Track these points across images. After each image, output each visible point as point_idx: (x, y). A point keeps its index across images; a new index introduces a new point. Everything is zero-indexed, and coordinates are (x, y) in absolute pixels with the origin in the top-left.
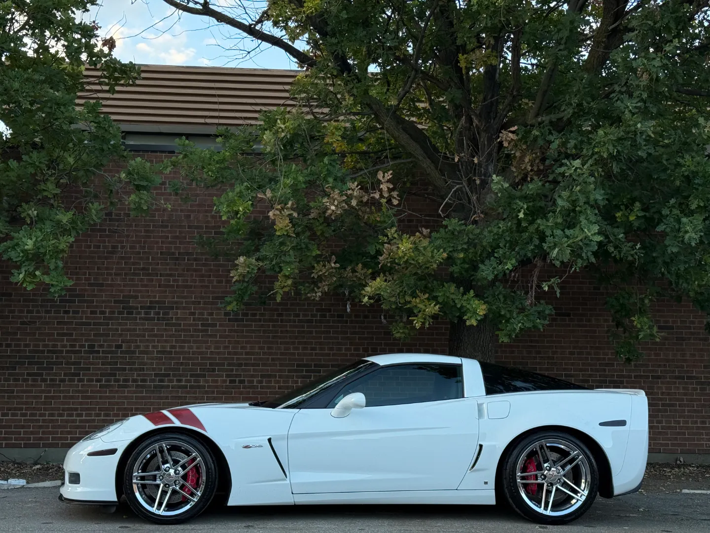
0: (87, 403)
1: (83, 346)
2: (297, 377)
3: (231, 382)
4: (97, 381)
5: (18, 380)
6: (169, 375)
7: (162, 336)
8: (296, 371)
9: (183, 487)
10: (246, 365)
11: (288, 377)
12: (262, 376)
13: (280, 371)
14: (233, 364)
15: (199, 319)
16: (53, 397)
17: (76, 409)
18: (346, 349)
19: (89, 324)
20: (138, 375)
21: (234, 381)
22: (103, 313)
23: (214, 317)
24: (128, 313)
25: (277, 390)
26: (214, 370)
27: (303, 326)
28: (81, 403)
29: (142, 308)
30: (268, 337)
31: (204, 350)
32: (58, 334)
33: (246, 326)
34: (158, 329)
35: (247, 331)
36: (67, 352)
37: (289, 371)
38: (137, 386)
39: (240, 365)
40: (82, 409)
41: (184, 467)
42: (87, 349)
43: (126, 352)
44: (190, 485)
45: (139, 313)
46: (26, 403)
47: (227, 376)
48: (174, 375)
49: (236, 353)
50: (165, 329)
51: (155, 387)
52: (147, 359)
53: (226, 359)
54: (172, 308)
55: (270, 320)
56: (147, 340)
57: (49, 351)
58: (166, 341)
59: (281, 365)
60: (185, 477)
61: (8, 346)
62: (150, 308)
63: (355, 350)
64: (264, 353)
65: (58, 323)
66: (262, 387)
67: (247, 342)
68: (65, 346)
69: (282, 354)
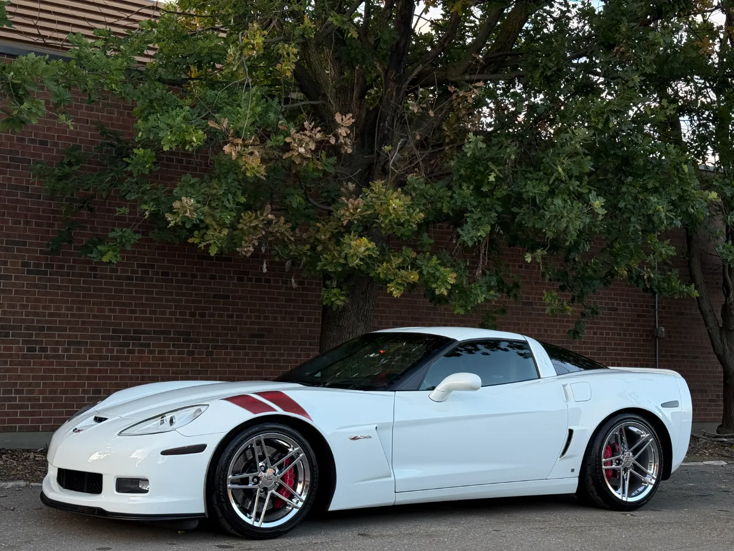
2: (114, 345)
3: (29, 349)
8: (111, 338)
10: (49, 329)
11: (101, 344)
12: (70, 343)
13: (93, 337)
14: (33, 328)
18: (172, 313)
21: (34, 350)
23: (9, 267)
25: (88, 360)
26: (7, 335)
27: (121, 284)
30: (78, 296)
33: (50, 280)
35: (52, 287)
37: (103, 337)
39: (42, 329)
47: (24, 342)
49: (37, 314)
53: (23, 321)
55: (81, 275)
59: (93, 330)
63: (181, 314)
64: (73, 315)
66: (69, 357)
67: (51, 301)
69: (95, 317)
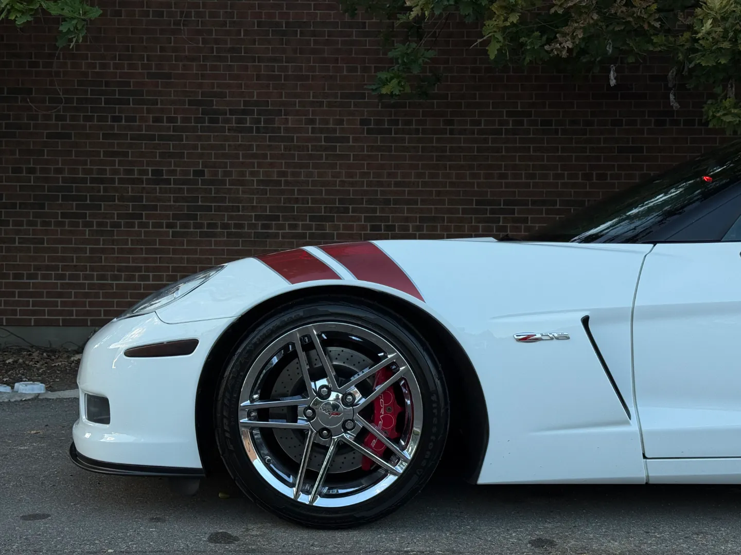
0: (155, 260)
1: (145, 172)
3: (373, 228)
4: (169, 226)
5: (49, 224)
6: (277, 218)
7: (265, 156)
8: (475, 211)
9: (363, 436)
10: (396, 202)
12: (422, 220)
13: (451, 211)
14: (376, 201)
15: (321, 131)
16: (103, 251)
17: (138, 269)
18: (557, 176)
19: (152, 138)
20: (231, 218)
22: (171, 120)
23: (345, 126)
24: (212, 121)
26: (346, 210)
27: (486, 141)
28: (146, 260)
29: (232, 112)
30: (431, 158)
31: (330, 179)
32: (106, 154)
33: (395, 140)
34: (258, 146)
35: (397, 149)
36: (121, 181)
37: (465, 211)
38: (230, 235)
39: (387, 202)
40: (148, 269)
41: (365, 388)
42: (150, 176)
43: (212, 182)
44: (383, 430)
45: (227, 121)
46: (63, 259)
47: (367, 219)
48: (286, 218)
49: (380, 184)
50: (269, 146)
51: (257, 235)
52: (244, 192)
53: (364, 192)
54: (279, 113)
55: (434, 132)
56: (242, 163)
57: (93, 180)
58: (272, 165)
59: (451, 202)
60: (368, 412)
61: (31, 171)
62: (244, 112)
63: (570, 177)
64: (425, 184)
65: (106, 136)
67: (397, 166)
68: (115, 172)
69: (452, 184)
